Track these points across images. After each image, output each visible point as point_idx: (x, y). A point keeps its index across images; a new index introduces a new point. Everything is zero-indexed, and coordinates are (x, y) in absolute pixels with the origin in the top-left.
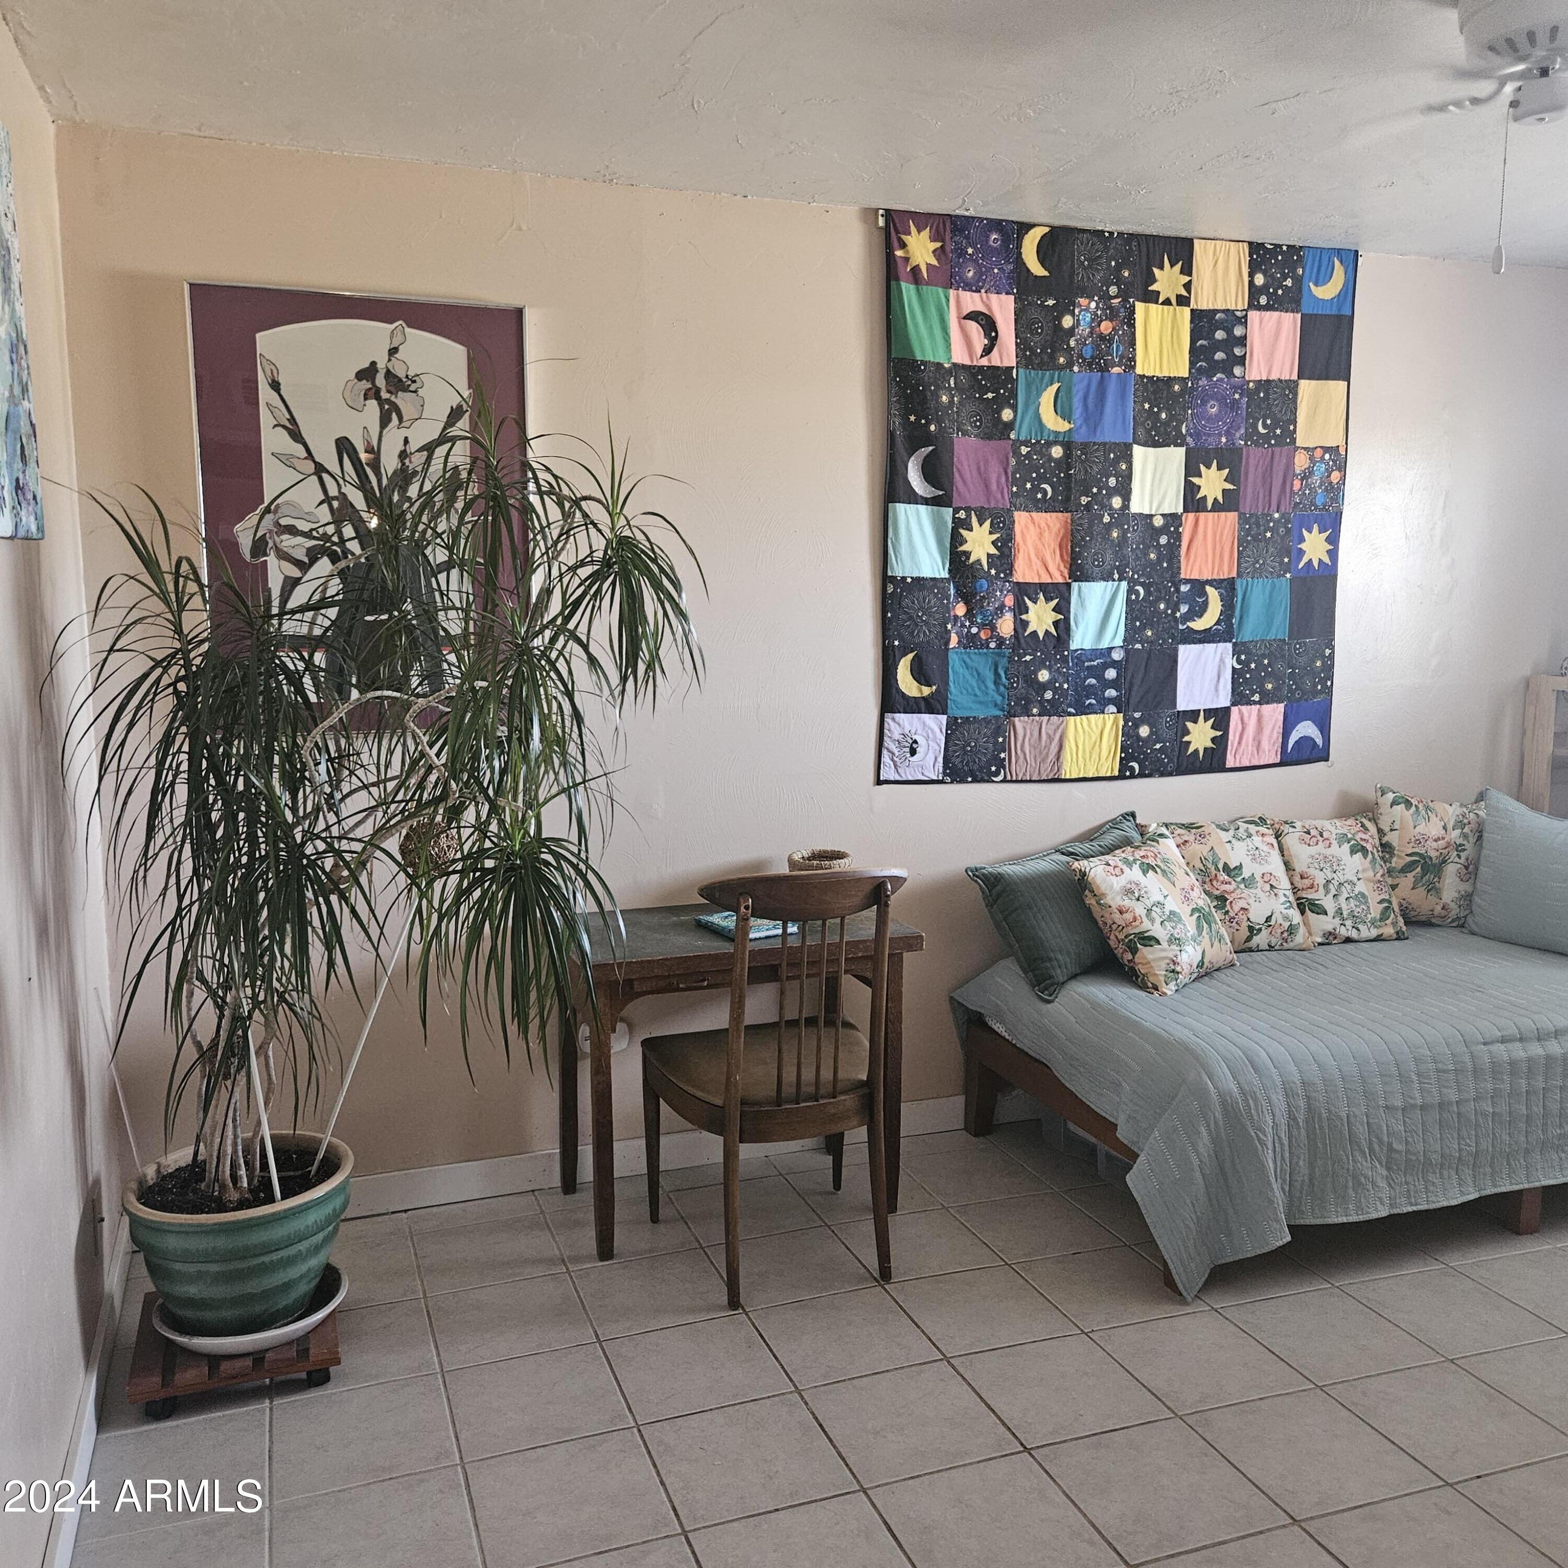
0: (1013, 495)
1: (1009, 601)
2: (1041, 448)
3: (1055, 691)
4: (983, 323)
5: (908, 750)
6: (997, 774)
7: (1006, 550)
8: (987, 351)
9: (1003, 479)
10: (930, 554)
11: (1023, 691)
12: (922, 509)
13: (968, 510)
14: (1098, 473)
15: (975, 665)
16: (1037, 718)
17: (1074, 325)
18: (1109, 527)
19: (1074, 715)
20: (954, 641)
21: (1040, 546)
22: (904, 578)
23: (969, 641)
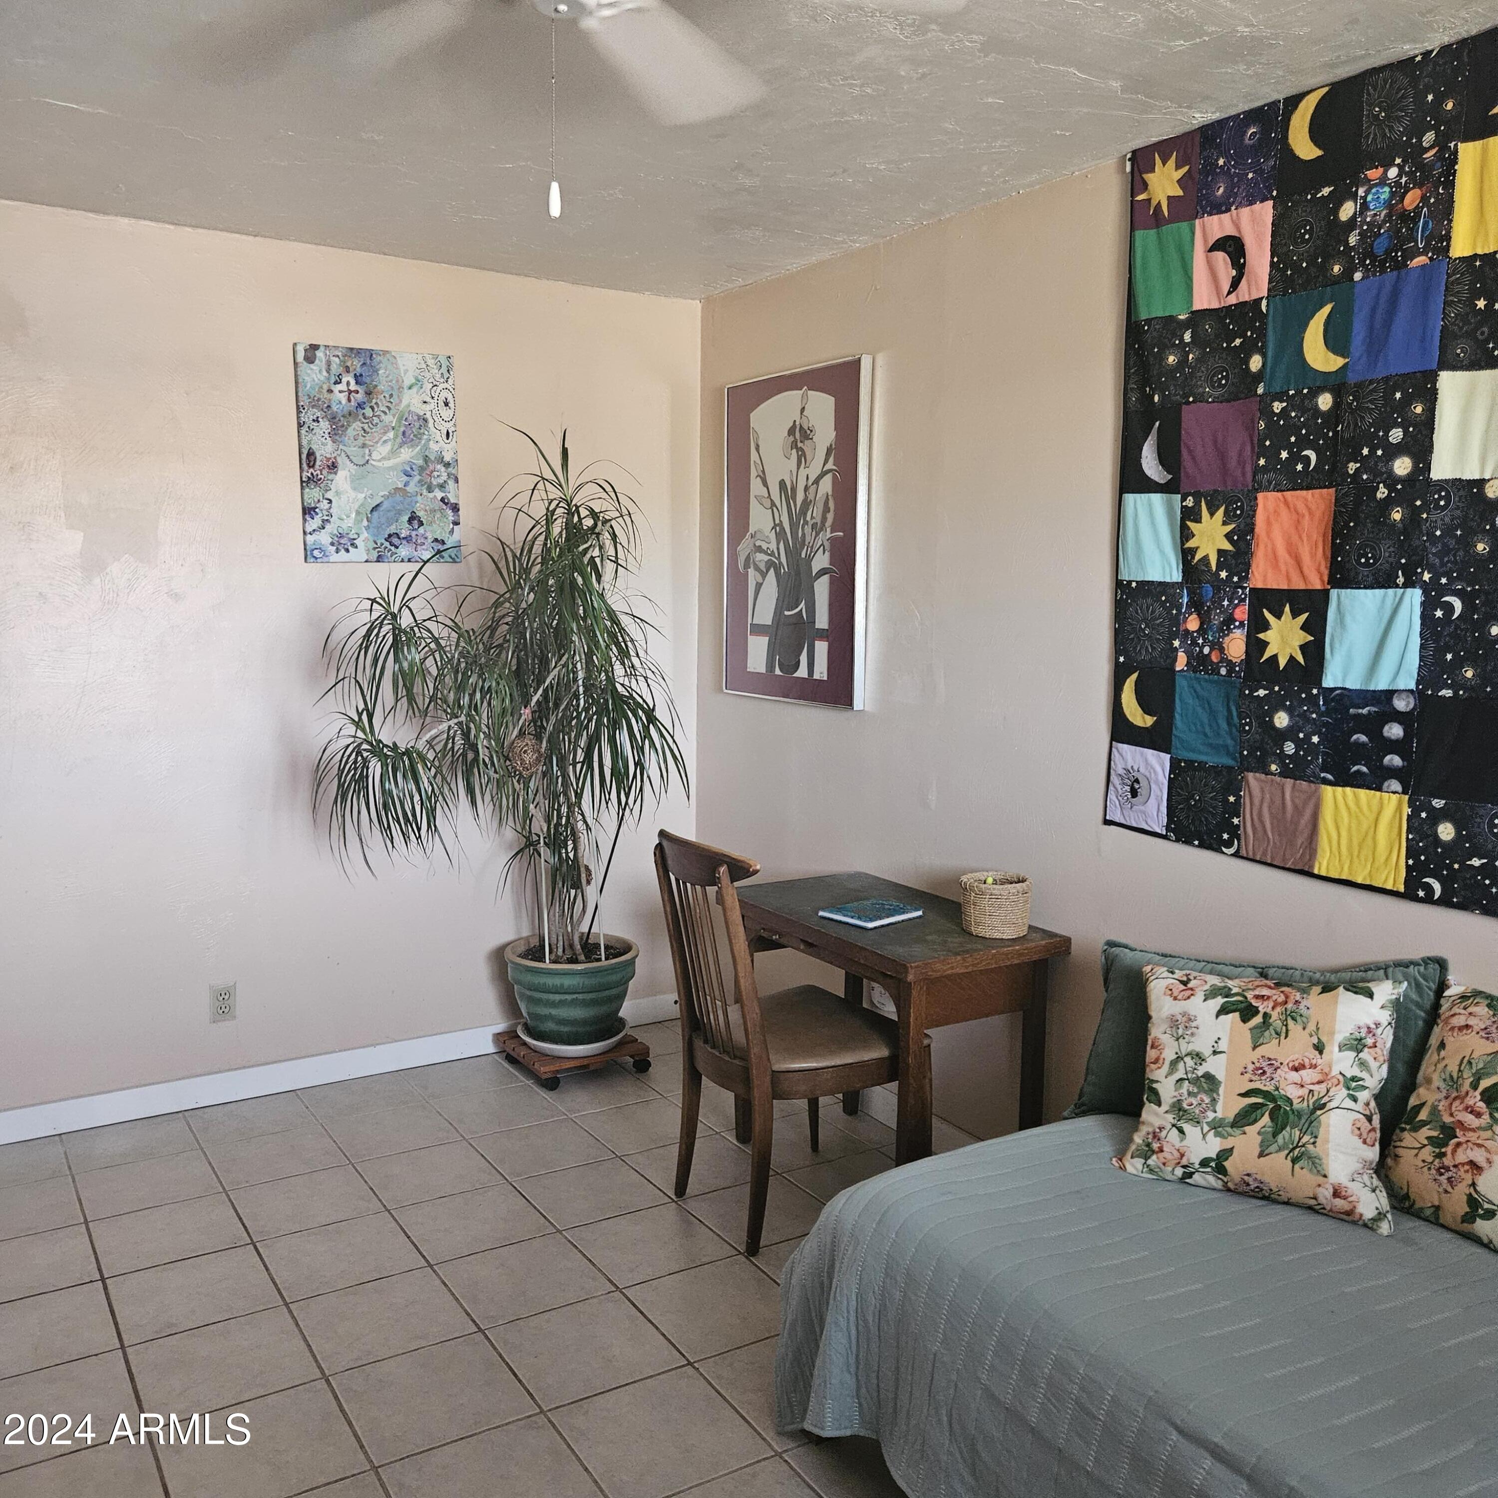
0: (1257, 470)
1: (1242, 613)
2: (1302, 401)
3: (1298, 744)
4: (1230, 249)
5: (1128, 789)
6: (1229, 844)
7: (1242, 545)
8: (1235, 284)
9: (1248, 448)
10: (1162, 552)
11: (1257, 736)
12: (1157, 498)
13: (1197, 496)
14: (1371, 425)
15: (1206, 694)
16: (1278, 779)
17: (1355, 213)
18: (1388, 503)
19: (1330, 783)
20: (1181, 661)
21: (1295, 538)
22: (1130, 582)
23: (1198, 662)
